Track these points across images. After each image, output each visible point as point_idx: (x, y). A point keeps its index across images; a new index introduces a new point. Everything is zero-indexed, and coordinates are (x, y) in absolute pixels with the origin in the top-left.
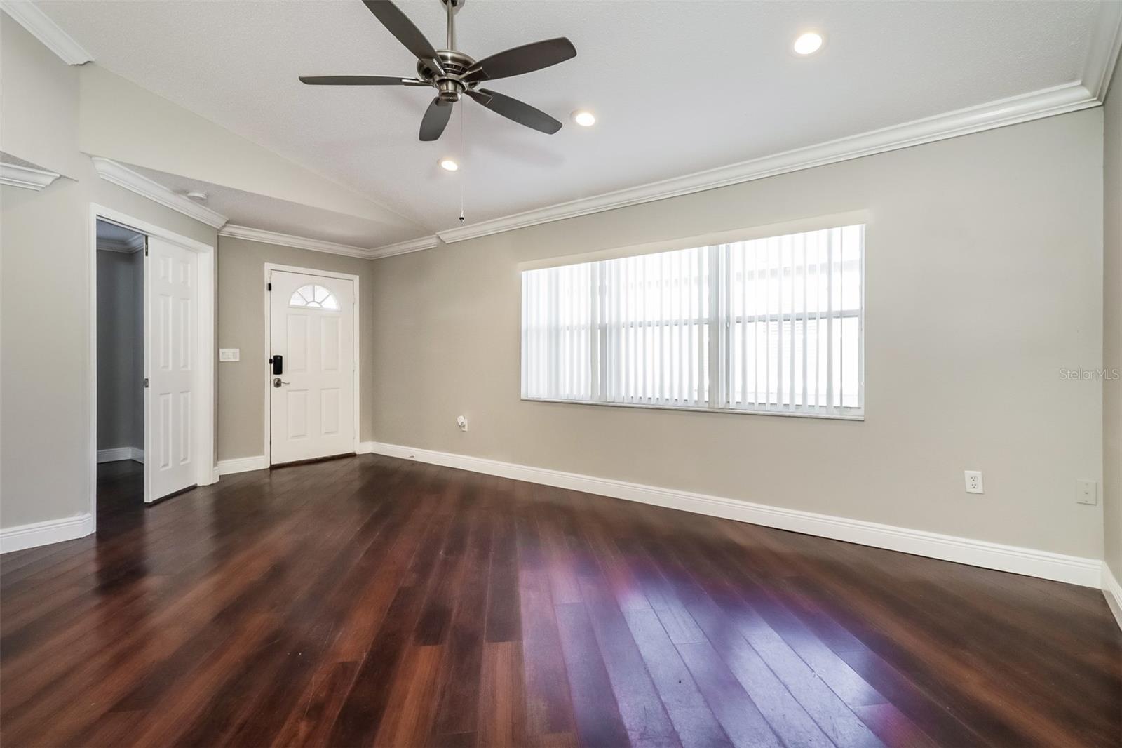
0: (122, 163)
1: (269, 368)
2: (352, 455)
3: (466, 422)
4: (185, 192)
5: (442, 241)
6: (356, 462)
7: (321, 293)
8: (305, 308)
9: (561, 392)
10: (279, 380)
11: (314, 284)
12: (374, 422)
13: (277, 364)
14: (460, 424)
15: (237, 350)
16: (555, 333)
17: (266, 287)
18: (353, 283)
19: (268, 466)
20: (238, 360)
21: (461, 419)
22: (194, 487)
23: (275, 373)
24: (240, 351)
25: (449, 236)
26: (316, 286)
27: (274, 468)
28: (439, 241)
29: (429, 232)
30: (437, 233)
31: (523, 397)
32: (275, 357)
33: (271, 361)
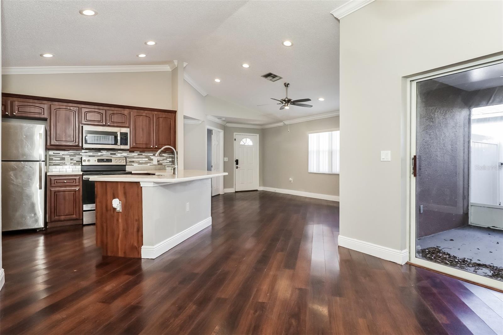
0: (214, 116)
1: (235, 163)
2: (257, 190)
3: (292, 180)
4: (221, 119)
5: (285, 124)
6: (258, 192)
7: (248, 140)
8: (244, 145)
9: (320, 171)
10: (237, 167)
11: (246, 138)
12: (263, 181)
13: (237, 162)
14: (290, 180)
15: (227, 158)
16: (318, 152)
17: (234, 140)
18: (257, 137)
19: (235, 191)
20: (227, 161)
21: (290, 179)
22: (219, 195)
23: (236, 164)
24: (228, 158)
25: (287, 122)
26: (247, 139)
27: (236, 192)
28: (284, 124)
29: (281, 121)
30: (283, 122)
31: (309, 172)
32: (236, 160)
33: (235, 161)
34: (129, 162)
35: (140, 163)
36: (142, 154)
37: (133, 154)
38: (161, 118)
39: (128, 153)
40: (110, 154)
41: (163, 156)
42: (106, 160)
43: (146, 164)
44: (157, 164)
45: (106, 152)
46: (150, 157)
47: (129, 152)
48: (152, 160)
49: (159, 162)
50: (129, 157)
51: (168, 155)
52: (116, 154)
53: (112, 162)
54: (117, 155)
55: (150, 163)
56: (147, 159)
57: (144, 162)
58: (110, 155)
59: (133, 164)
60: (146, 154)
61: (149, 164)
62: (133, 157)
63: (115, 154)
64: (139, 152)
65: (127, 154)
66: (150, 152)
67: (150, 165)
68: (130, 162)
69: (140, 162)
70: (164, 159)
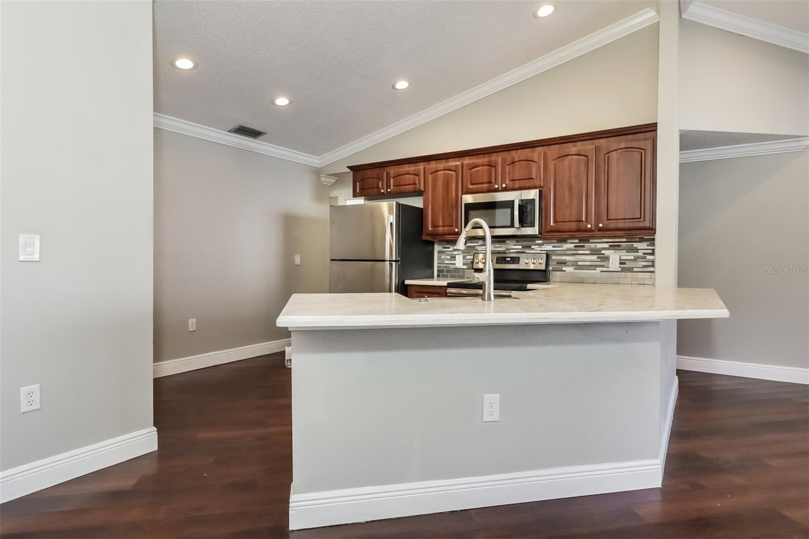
34: (555, 263)
35: (578, 267)
36: (584, 246)
37: (566, 246)
38: (615, 152)
39: (554, 243)
40: (520, 247)
41: (636, 250)
42: (509, 259)
43: (593, 268)
44: (620, 269)
45: (514, 242)
46: (603, 252)
47: (556, 241)
48: (607, 259)
49: (624, 264)
50: (557, 252)
51: (648, 245)
52: (533, 247)
53: (518, 263)
54: (533, 249)
55: (603, 266)
56: (594, 258)
57: (588, 263)
58: (520, 249)
59: (564, 269)
60: (593, 245)
61: (599, 269)
62: (564, 252)
63: (529, 247)
64: (577, 241)
65: (553, 247)
66: (603, 240)
67: (601, 271)
68: (558, 263)
69: (580, 263)
70: (640, 257)
